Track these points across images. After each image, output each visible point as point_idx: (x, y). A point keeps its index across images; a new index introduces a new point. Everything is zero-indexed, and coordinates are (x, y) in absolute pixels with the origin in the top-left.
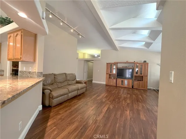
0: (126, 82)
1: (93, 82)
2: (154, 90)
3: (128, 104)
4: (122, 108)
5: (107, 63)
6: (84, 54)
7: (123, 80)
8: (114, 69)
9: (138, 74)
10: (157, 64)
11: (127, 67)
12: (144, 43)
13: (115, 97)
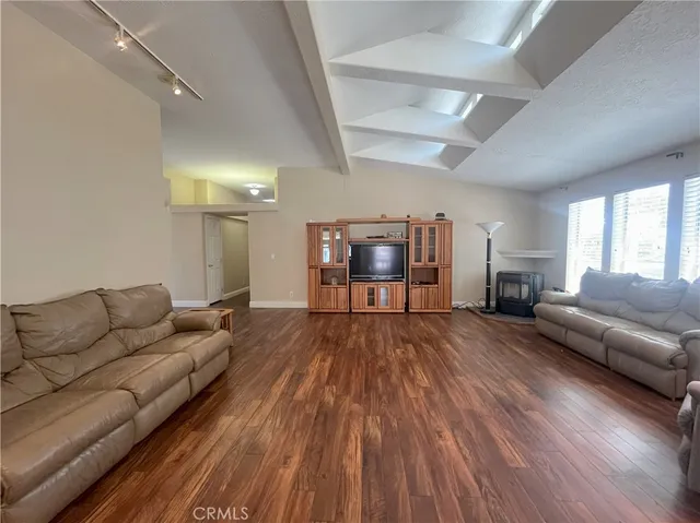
0: (382, 293)
1: (252, 304)
2: (467, 309)
3: (428, 393)
4: (416, 421)
5: (309, 225)
6: (199, 184)
7: (371, 285)
8: (325, 242)
9: (423, 260)
10: (478, 224)
11: (382, 237)
12: (442, 146)
13: (367, 364)
